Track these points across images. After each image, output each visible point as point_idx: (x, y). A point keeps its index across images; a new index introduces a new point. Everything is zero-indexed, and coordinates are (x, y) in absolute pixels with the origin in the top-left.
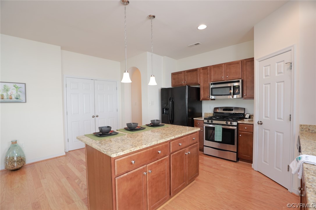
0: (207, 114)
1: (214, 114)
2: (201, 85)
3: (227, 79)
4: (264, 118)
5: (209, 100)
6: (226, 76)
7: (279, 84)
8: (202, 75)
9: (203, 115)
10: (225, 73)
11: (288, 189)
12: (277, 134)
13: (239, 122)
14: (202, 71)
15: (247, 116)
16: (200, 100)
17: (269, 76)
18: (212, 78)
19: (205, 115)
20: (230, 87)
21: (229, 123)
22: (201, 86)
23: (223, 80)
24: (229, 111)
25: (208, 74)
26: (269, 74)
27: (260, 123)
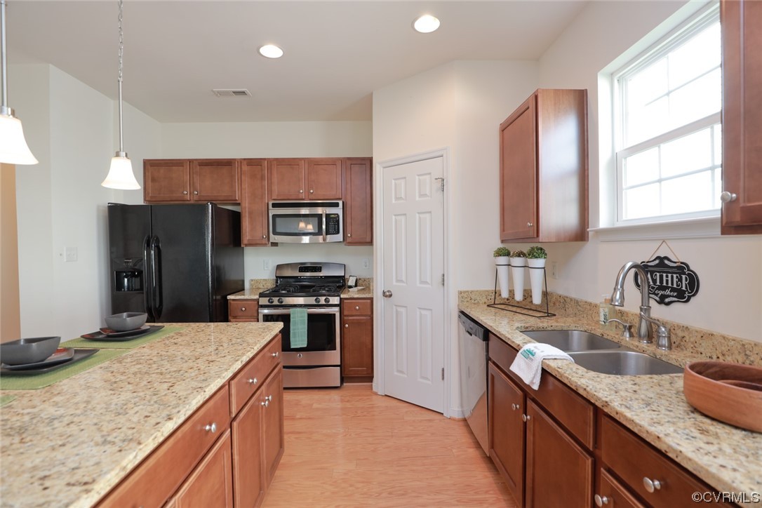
0: (257, 281)
1: (277, 282)
2: (243, 205)
3: (311, 197)
4: (395, 283)
5: (265, 245)
6: (309, 191)
7: (422, 216)
8: (246, 180)
9: (247, 285)
10: (307, 182)
11: (442, 414)
12: (420, 313)
13: (342, 296)
14: (245, 168)
15: (351, 282)
16: (240, 246)
17: (403, 199)
18: (275, 188)
19: (251, 285)
20: (320, 216)
21: (322, 300)
22: (246, 208)
23: (300, 197)
24: (312, 272)
25: (262, 178)
26: (403, 196)
27: (387, 295)
